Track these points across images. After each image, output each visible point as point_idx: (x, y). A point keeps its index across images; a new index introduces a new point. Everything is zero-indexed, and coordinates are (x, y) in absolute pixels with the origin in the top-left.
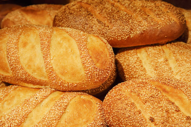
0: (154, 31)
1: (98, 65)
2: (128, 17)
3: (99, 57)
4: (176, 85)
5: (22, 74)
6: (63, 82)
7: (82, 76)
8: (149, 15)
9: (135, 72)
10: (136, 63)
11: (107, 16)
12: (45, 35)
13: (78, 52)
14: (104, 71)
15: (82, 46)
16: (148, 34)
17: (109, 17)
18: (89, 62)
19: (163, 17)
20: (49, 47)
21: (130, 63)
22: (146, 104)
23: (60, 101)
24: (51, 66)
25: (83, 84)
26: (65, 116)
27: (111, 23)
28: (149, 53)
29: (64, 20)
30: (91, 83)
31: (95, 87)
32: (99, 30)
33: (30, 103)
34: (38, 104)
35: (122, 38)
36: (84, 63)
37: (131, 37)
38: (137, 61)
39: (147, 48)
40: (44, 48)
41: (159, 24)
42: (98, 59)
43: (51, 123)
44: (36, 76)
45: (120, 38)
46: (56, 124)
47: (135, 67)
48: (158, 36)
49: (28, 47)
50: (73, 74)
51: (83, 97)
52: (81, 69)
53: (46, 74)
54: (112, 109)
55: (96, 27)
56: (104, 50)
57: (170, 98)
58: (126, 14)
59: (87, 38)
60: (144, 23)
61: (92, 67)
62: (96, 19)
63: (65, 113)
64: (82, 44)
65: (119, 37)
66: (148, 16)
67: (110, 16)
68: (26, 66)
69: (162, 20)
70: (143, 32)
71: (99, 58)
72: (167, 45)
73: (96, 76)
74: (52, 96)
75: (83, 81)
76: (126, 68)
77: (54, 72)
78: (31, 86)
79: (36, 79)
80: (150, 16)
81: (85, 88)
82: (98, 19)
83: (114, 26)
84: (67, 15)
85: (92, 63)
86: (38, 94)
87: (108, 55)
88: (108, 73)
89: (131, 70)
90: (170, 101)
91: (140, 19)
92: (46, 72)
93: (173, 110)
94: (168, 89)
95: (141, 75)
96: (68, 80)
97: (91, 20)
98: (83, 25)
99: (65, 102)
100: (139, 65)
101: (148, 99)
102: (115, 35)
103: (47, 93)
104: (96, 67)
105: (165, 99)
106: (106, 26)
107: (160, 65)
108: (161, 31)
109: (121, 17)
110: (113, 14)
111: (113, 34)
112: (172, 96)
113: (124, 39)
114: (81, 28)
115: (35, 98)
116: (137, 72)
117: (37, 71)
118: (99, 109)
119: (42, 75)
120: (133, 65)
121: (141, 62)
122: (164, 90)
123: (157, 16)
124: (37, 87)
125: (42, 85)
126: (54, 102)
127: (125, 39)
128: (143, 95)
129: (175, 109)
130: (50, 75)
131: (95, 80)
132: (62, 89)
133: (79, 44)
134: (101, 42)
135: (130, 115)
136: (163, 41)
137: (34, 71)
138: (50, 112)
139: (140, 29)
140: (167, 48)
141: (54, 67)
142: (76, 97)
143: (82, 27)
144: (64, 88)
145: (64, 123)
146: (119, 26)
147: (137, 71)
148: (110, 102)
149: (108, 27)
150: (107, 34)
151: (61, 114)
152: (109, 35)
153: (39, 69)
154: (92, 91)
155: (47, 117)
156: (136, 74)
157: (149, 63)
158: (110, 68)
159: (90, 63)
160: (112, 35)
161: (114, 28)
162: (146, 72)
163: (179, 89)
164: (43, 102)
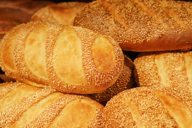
0: (174, 35)
1: (100, 68)
2: (147, 19)
3: (103, 60)
4: (182, 98)
5: (25, 71)
6: (62, 83)
7: (81, 78)
8: (172, 17)
9: (149, 80)
10: (151, 69)
11: (125, 16)
12: (53, 33)
13: (80, 52)
14: (106, 75)
15: (87, 46)
16: (167, 39)
17: (127, 17)
18: (90, 64)
19: (187, 21)
20: (53, 46)
21: (145, 70)
22: (142, 115)
23: (57, 102)
24: (51, 66)
25: (82, 87)
26: (59, 119)
27: (127, 24)
28: (167, 60)
29: (82, 18)
30: (91, 87)
31: (97, 91)
32: (115, 31)
33: (27, 102)
34: (34, 104)
35: (138, 41)
36: (84, 65)
37: (148, 41)
38: (152, 68)
39: (167, 54)
40: (48, 46)
41: (180, 28)
42: (101, 62)
43: (43, 124)
44: (37, 74)
45: (135, 41)
46: (47, 126)
47: (149, 74)
48: (178, 41)
49: (35, 44)
50: (73, 76)
51: (83, 101)
52: (81, 71)
53: (46, 73)
54: (108, 118)
55: (112, 28)
56: (110, 53)
57: (171, 112)
58: (146, 16)
59: (95, 39)
60: (163, 26)
61: (92, 69)
62: (113, 19)
63: (59, 115)
64: (88, 45)
65: (134, 40)
66: (171, 18)
67: (128, 17)
68: (29, 63)
69: (186, 23)
70: (161, 36)
71: (103, 61)
72: (190, 52)
73: (97, 80)
74: (51, 97)
75: (83, 84)
76: (141, 75)
77: (54, 72)
78: (35, 84)
79: (37, 77)
80: (173, 18)
81: (85, 91)
82: (116, 19)
83: (131, 28)
84: (85, 14)
85: (93, 66)
86: (37, 94)
87: (114, 59)
88: (111, 77)
89: (145, 77)
90: (169, 114)
91: (160, 21)
92: (47, 71)
93: (170, 126)
94: (171, 101)
95: (155, 84)
96: (68, 82)
97: (108, 20)
98: (98, 25)
99: (61, 104)
100: (154, 73)
101: (145, 110)
102: (130, 38)
103: (46, 93)
104: (97, 70)
105: (165, 112)
106: (122, 28)
107: (176, 74)
108: (182, 36)
109: (139, 18)
110: (132, 14)
111: (128, 36)
112: (174, 109)
113: (139, 42)
114: (97, 28)
115: (33, 97)
116: (151, 80)
117: (39, 69)
118: (98, 116)
119: (43, 74)
120: (148, 72)
121: (156, 69)
122: (167, 103)
123: (180, 19)
124: (40, 87)
125: (44, 85)
126: (50, 103)
127: (141, 43)
128: (142, 105)
129: (172, 125)
130: (50, 75)
131: (96, 84)
132: (62, 91)
133: (83, 44)
134: (110, 44)
135: (124, 125)
136: (186, 48)
137: (36, 69)
138: (43, 113)
139: (158, 32)
140: (189, 55)
141: (55, 67)
142: (76, 101)
143: (98, 27)
144: (64, 90)
145: (56, 126)
146: (136, 28)
147: (151, 78)
148: (108, 109)
149: (124, 28)
150: (122, 36)
151: (54, 116)
152: (124, 37)
153: (41, 67)
154: (102, 96)
155: (40, 117)
156: (150, 82)
157: (165, 72)
158: (114, 73)
159: (90, 66)
160: (127, 38)
161: (130, 30)
162: (161, 81)
163: (184, 102)
164: (41, 102)
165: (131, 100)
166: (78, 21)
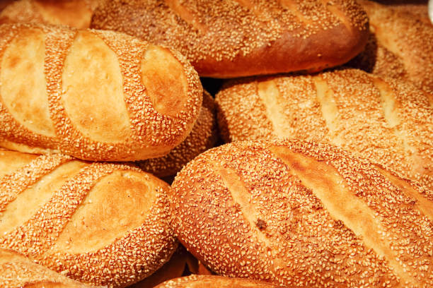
0: (293, 42)
1: (160, 107)
2: (240, 12)
3: (164, 92)
4: (324, 155)
5: (5, 122)
6: (85, 140)
7: (124, 128)
8: (287, 8)
9: (250, 129)
10: (252, 110)
11: (198, 10)
12: (57, 43)
13: (119, 79)
14: (172, 120)
15: (130, 66)
16: (281, 49)
17: (200, 11)
18: (141, 100)
19: (316, 14)
20: (60, 67)
21: (241, 110)
22: (252, 192)
23: (76, 179)
24: (61, 107)
25: (127, 148)
26: (83, 212)
27: (203, 23)
28: (281, 91)
29: (109, 16)
30: (145, 146)
31: (155, 155)
32: (178, 38)
33: (13, 182)
34: (29, 185)
35: (226, 56)
36: (128, 103)
37: (245, 54)
38: (255, 106)
39: (280, 80)
40: (50, 68)
41: (305, 29)
42: (161, 95)
43: (52, 224)
44: (32, 127)
45: (221, 56)
46: (62, 227)
47: (250, 118)
48: (303, 53)
49: (20, 66)
50: (107, 125)
51: (127, 175)
52: (122, 115)
53: (50, 123)
54: (182, 202)
55: (172, 32)
56: (177, 78)
57: (305, 182)
58: (237, 7)
59: (144, 53)
60: (273, 25)
61: (146, 110)
62: (173, 16)
63: (84, 205)
64: (132, 65)
65: (218, 54)
66: (285, 10)
67: (203, 10)
68: (12, 105)
69: (314, 20)
70: (270, 44)
71: (164, 94)
72: (324, 74)
73: (155, 131)
74: (63, 170)
75: (127, 140)
76: (233, 121)
77: (67, 119)
78: (25, 148)
79: (31, 132)
80: (289, 11)
81: (132, 155)
82: (178, 15)
83: (210, 31)
84: (114, 6)
85: (147, 103)
86: (33, 166)
87: (185, 89)
88: (183, 126)
89: (242, 124)
90: (303, 186)
91: (266, 16)
92: (51, 118)
93: (308, 207)
94: (304, 162)
95: (263, 136)
96: (97, 137)
97: (163, 17)
98: (145, 28)
99: (85, 182)
100: (259, 115)
101: (257, 181)
102: (210, 50)
103: (51, 163)
104: (155, 112)
105: (294, 183)
106: (193, 31)
107: (302, 115)
108: (310, 44)
109: (225, 11)
110: (210, 5)
111: (206, 48)
112: (310, 177)
113: (228, 57)
114: (142, 33)
115: (26, 172)
116: (254, 129)
117: (33, 116)
118: (160, 202)
119: (44, 126)
120: (246, 115)
121: (263, 108)
122: (297, 166)
123: (303, 12)
124: (36, 152)
125: (45, 148)
126: (63, 182)
127: (232, 59)
128: (249, 173)
129: (311, 205)
130: (59, 126)
131: (153, 139)
132: (85, 157)
133: (123, 62)
134: (174, 61)
135: (217, 213)
136: (316, 66)
137: (28, 116)
138: (51, 202)
139: (264, 38)
140: (323, 80)
141: (68, 110)
142: (114, 175)
143: (144, 32)
144: (89, 155)
145: (80, 225)
146: (220, 30)
147: (254, 126)
148: (181, 186)
149: (197, 32)
150: (194, 47)
151: (75, 207)
152: (198, 49)
153: (37, 111)
154: (159, 167)
155: (45, 211)
156: (253, 134)
157: (280, 112)
158: (188, 117)
159: (141, 103)
160: (205, 50)
161: (209, 34)
162: (273, 130)
163: (327, 163)
164: (42, 181)
165: (226, 166)
166: (101, 21)
